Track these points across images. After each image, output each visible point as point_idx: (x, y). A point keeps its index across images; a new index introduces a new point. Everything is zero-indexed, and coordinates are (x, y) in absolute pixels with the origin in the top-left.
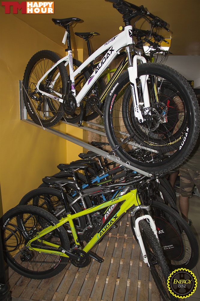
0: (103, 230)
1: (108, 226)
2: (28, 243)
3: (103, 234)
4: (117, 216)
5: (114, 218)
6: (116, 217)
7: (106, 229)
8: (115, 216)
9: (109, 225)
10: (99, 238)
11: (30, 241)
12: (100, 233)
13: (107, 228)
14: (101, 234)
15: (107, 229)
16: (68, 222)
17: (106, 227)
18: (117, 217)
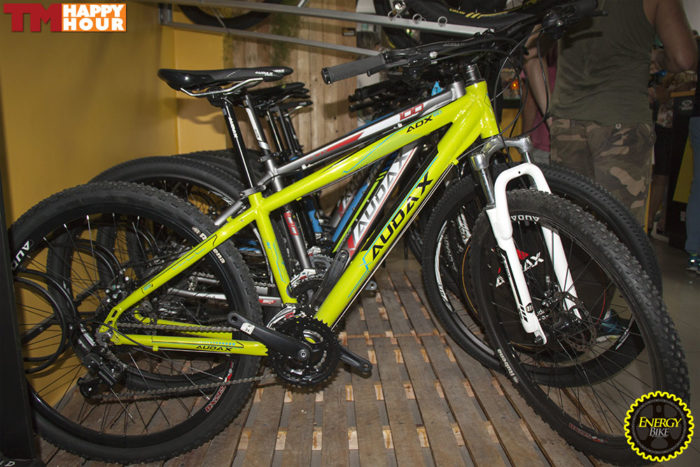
0: (382, 237)
1: (400, 216)
2: (109, 318)
3: (382, 251)
4: (428, 180)
5: (420, 185)
6: (426, 183)
7: (391, 231)
8: (421, 180)
9: (403, 215)
10: (370, 267)
11: (115, 308)
12: (371, 248)
13: (396, 226)
14: (377, 250)
15: (396, 232)
16: (254, 223)
17: (391, 224)
18: (430, 181)
